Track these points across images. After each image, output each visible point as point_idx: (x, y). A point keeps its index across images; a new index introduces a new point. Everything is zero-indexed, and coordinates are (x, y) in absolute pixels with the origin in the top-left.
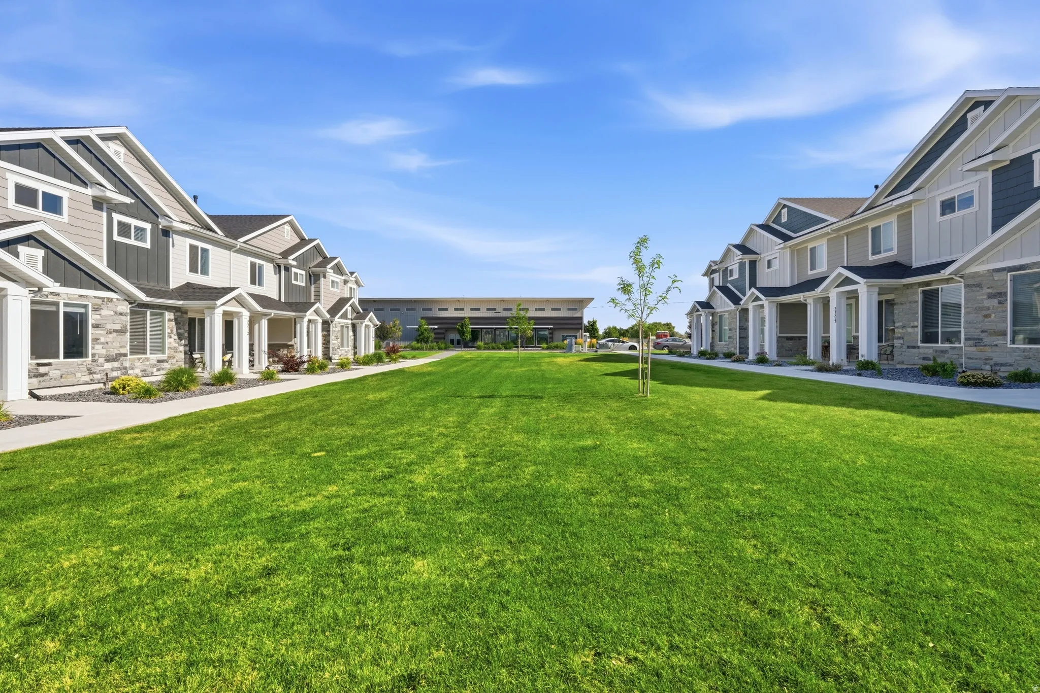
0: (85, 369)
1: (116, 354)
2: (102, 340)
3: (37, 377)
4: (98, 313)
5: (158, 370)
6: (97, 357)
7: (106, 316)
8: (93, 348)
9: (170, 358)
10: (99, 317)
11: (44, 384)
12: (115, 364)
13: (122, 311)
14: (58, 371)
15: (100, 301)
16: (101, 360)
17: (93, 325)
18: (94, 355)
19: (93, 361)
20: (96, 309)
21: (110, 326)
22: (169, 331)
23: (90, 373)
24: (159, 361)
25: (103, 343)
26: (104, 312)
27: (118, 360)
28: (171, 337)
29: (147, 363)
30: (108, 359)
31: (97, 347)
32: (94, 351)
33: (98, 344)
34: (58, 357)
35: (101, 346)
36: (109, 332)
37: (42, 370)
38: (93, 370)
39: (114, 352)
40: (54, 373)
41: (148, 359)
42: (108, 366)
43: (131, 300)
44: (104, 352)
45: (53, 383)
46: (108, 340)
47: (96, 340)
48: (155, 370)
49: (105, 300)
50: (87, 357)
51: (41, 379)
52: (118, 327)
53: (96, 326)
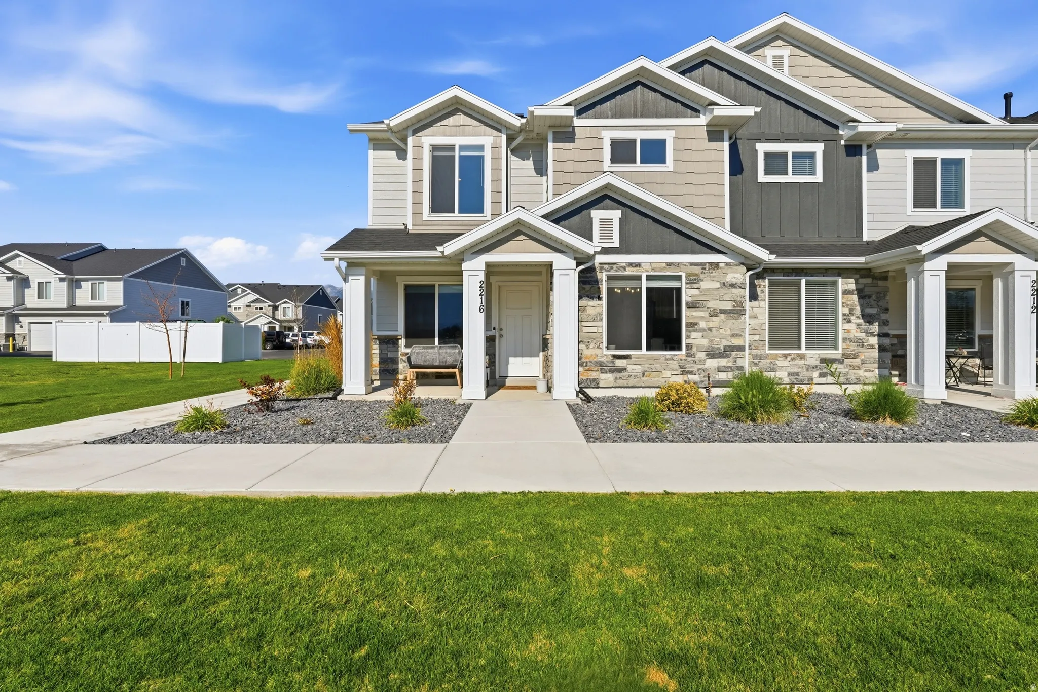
0: (677, 367)
1: (725, 347)
2: (702, 324)
3: (613, 372)
4: (695, 286)
6: (694, 349)
7: (708, 290)
8: (688, 337)
9: (847, 356)
10: (696, 292)
11: (620, 382)
12: (723, 362)
13: (734, 281)
14: (639, 367)
15: (697, 270)
16: (701, 355)
17: (687, 303)
18: (689, 347)
19: (688, 355)
20: (693, 280)
21: (712, 305)
22: (847, 310)
23: (684, 372)
25: (703, 330)
26: (707, 284)
27: (727, 356)
28: (849, 321)
29: (802, 362)
30: (712, 354)
31: (694, 335)
32: (690, 341)
33: (696, 331)
34: (640, 348)
35: (700, 334)
36: (714, 314)
37: (620, 363)
38: (688, 367)
39: (722, 343)
40: (634, 369)
41: (802, 357)
42: (711, 363)
43: (749, 263)
44: (705, 342)
45: (632, 382)
46: (711, 325)
47: (692, 325)
49: (707, 267)
50: (680, 348)
51: (618, 375)
52: (728, 306)
53: (691, 306)
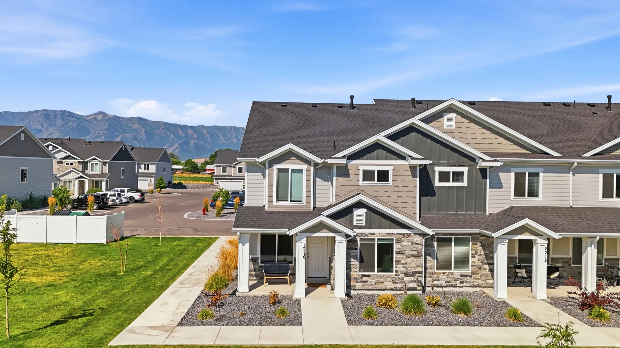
0: (391, 280)
1: (413, 272)
2: (403, 261)
3: (362, 283)
4: (399, 244)
5: (462, 283)
6: (399, 273)
7: (405, 246)
8: (396, 267)
9: (473, 273)
10: (401, 247)
11: (365, 287)
12: (412, 278)
13: (417, 242)
14: (374, 280)
15: (401, 236)
16: (402, 275)
17: (396, 252)
18: (397, 271)
19: (396, 275)
20: (399, 241)
21: (408, 252)
22: (474, 252)
23: (394, 283)
24: (462, 276)
25: (403, 264)
26: (405, 243)
27: (414, 276)
28: (475, 257)
29: (452, 276)
30: (407, 275)
31: (399, 266)
32: (397, 269)
33: (399, 264)
34: (374, 271)
35: (402, 265)
36: (408, 257)
37: (365, 278)
38: (397, 281)
39: (411, 270)
40: (371, 281)
41: (452, 274)
42: (407, 279)
43: (423, 235)
44: (403, 270)
45: (370, 287)
46: (407, 261)
47: (398, 262)
48: (458, 282)
49: (405, 235)
50: (392, 272)
51: (364, 284)
52: (415, 253)
53: (398, 253)
